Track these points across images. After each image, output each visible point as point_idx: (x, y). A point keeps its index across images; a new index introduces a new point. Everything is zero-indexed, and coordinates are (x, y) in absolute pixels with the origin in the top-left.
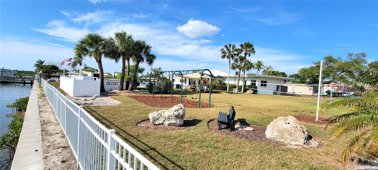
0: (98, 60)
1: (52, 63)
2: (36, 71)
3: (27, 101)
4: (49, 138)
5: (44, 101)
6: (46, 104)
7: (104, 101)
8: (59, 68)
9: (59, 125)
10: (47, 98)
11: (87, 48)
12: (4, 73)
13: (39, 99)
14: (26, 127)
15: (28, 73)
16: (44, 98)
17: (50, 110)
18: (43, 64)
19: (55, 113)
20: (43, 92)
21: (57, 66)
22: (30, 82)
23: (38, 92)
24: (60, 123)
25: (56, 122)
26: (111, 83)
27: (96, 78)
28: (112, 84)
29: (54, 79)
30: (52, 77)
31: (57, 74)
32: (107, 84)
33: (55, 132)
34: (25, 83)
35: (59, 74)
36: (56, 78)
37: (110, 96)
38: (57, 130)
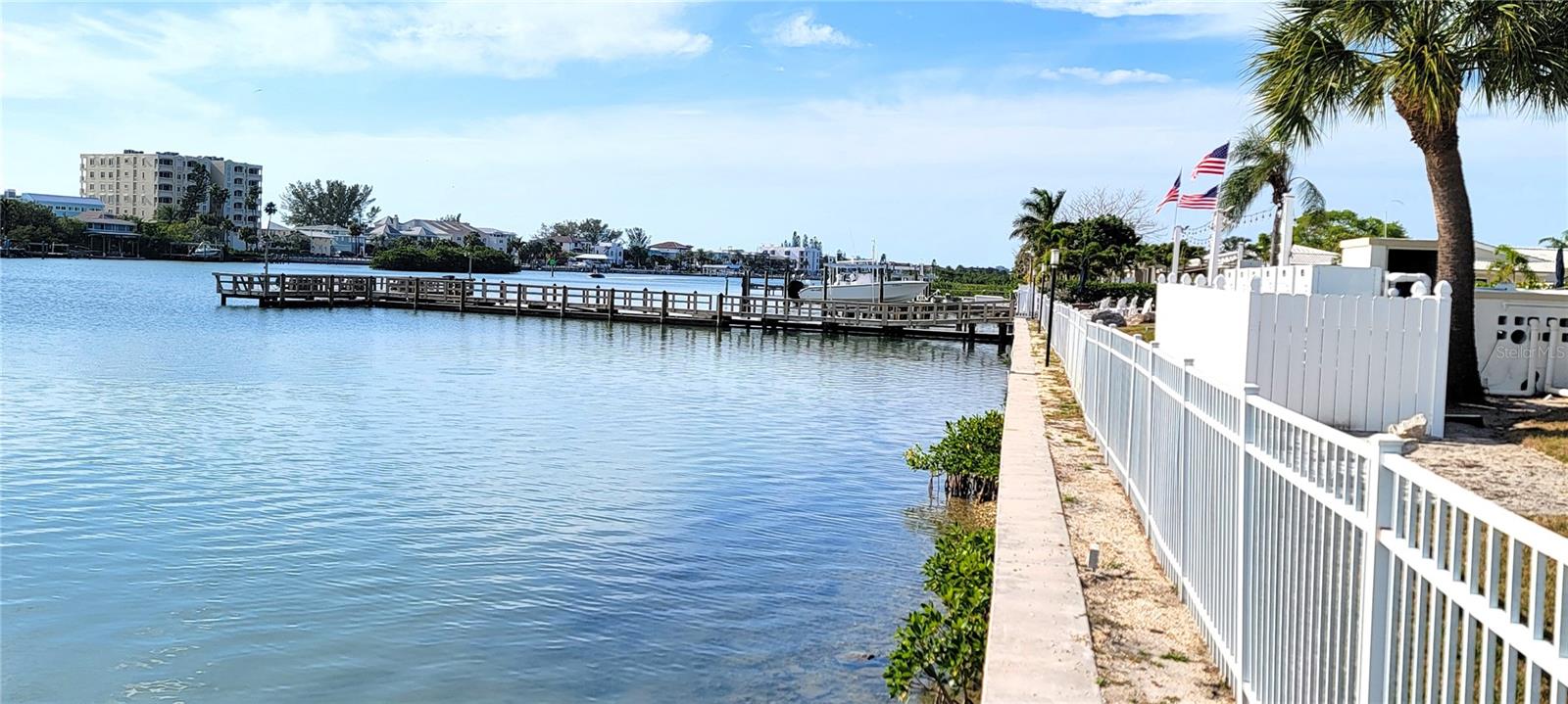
0: (1432, 128)
1: (1102, 206)
2: (1022, 260)
3: (993, 435)
4: (1133, 677)
5: (1080, 444)
6: (1089, 462)
7: (1488, 474)
8: (1138, 232)
9: (1183, 601)
10: (1093, 425)
11: (1344, 38)
12: (889, 280)
13: (1050, 429)
14: (1013, 582)
15: (982, 283)
16: (1072, 424)
17: (1114, 498)
18: (1058, 217)
19: (1149, 519)
20: (1067, 388)
21: (1126, 222)
22: (993, 330)
23: (1040, 384)
24: (1191, 591)
25: (1158, 581)
26: (1533, 330)
27: (1411, 284)
28: (1546, 337)
29: (1114, 310)
30: (1100, 294)
31: (1130, 278)
32: (1501, 336)
33: (1166, 644)
34: (972, 339)
35: (1139, 274)
36: (1128, 302)
37: (1537, 440)
38: (1171, 637)
